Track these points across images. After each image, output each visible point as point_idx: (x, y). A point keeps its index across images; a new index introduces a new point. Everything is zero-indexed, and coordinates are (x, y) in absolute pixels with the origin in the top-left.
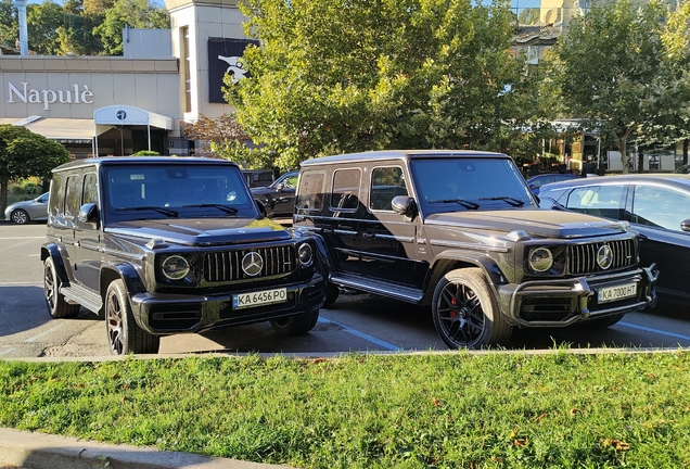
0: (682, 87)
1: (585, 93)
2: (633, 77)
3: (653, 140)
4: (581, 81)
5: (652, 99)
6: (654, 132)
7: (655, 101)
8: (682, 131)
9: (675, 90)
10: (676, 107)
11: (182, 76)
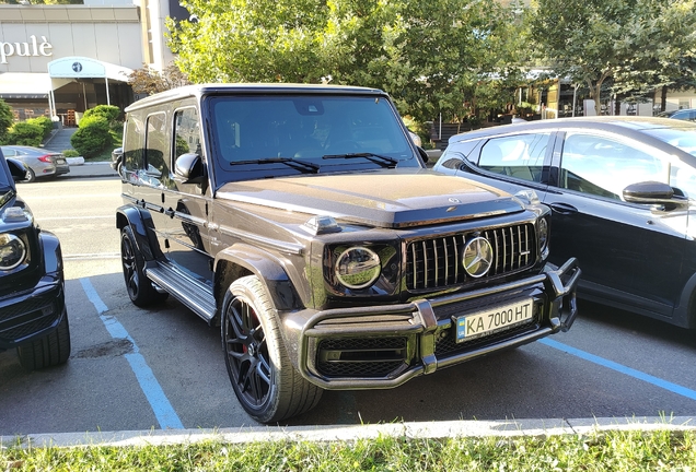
0: (660, 25)
1: (557, 34)
2: (610, 17)
3: (630, 88)
4: (553, 22)
5: (628, 41)
6: (631, 78)
7: (631, 42)
8: (661, 77)
9: (652, 29)
10: (653, 48)
11: (144, 25)
